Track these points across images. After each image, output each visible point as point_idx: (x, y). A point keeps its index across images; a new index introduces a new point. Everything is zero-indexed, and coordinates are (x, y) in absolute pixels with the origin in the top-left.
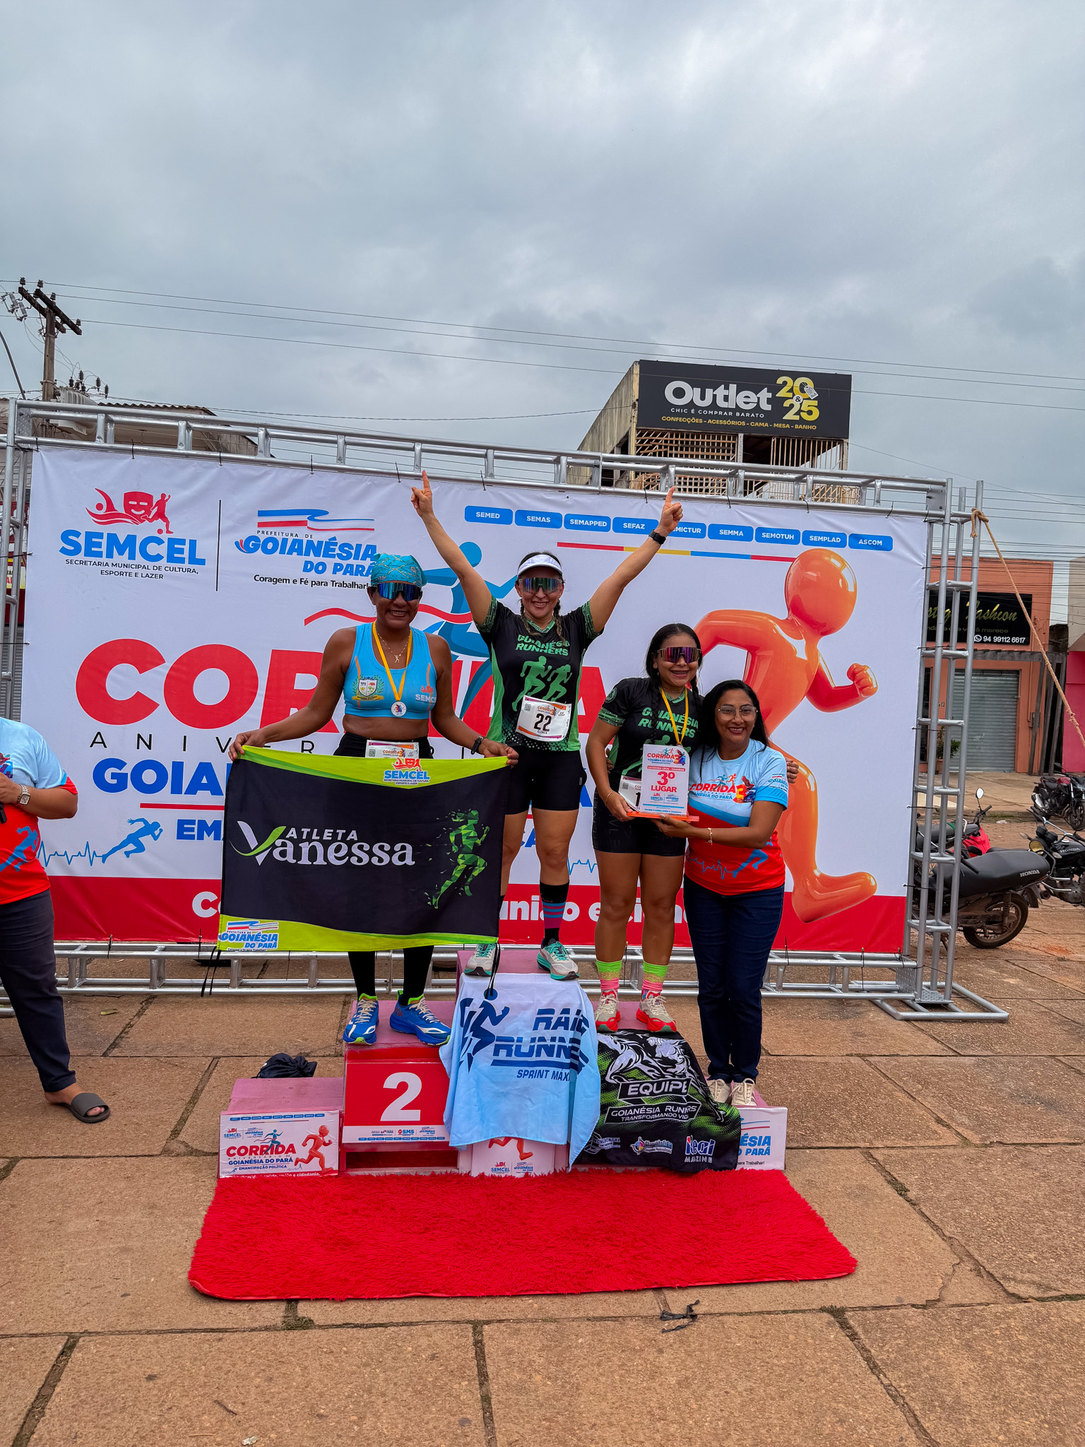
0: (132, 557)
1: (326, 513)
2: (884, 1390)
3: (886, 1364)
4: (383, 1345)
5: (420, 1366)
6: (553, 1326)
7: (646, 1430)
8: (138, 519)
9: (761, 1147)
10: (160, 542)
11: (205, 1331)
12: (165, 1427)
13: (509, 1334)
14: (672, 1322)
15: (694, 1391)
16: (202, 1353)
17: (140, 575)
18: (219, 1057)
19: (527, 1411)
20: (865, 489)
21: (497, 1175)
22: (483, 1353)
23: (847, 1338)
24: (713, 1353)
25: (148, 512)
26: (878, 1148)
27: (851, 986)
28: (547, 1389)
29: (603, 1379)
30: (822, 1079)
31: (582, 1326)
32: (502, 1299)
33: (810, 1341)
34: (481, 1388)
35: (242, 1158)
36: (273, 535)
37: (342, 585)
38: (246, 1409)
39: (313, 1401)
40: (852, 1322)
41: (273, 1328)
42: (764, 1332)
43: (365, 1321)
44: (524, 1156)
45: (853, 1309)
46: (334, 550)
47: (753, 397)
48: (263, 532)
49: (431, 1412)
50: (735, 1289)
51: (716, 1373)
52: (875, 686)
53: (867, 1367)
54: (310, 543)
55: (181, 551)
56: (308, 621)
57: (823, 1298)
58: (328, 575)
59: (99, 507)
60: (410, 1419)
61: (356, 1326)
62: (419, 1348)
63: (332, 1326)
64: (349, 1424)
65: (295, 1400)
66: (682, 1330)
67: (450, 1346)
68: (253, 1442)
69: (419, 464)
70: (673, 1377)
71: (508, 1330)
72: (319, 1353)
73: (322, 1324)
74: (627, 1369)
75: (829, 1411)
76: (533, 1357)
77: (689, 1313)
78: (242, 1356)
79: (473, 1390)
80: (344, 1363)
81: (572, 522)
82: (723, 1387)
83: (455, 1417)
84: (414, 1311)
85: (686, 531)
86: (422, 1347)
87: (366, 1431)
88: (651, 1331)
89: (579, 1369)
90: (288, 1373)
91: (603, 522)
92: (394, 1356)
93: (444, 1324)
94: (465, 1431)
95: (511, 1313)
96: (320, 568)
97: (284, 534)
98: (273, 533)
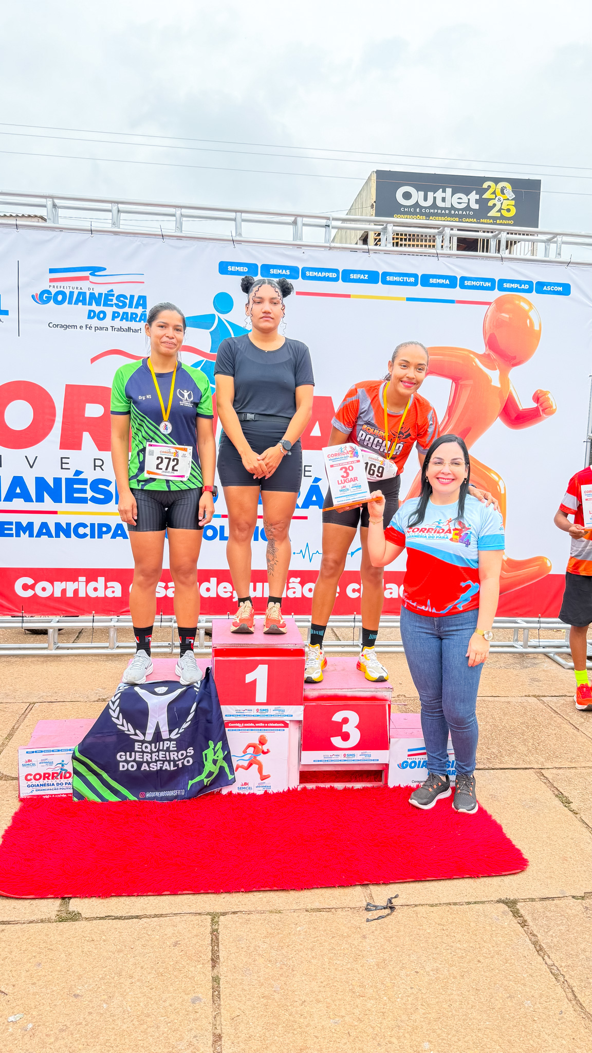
1: (105, 269)
2: (548, 970)
3: (550, 947)
4: (135, 934)
5: (164, 951)
6: (277, 917)
7: (348, 1006)
13: (241, 923)
14: (375, 912)
15: (390, 971)
18: (34, 703)
19: (250, 989)
20: (549, 245)
21: (242, 793)
22: (217, 939)
23: (519, 925)
24: (407, 939)
26: (548, 768)
27: (529, 644)
28: (267, 970)
29: (313, 961)
30: (505, 714)
31: (301, 916)
32: (238, 894)
33: (488, 928)
34: (213, 969)
35: (37, 782)
36: (62, 289)
37: (120, 329)
38: (15, 990)
39: (73, 983)
40: (522, 912)
41: (49, 921)
42: (450, 920)
43: (124, 914)
44: (263, 778)
45: (524, 900)
46: (112, 300)
47: (465, 198)
48: (54, 287)
49: (169, 992)
50: (427, 884)
51: (409, 955)
52: (554, 407)
53: (534, 950)
54: (92, 295)
56: (93, 360)
57: (500, 891)
58: (108, 322)
60: (151, 998)
61: (116, 918)
62: (165, 937)
63: (96, 918)
64: (100, 1002)
65: (58, 982)
66: (383, 919)
67: (190, 934)
68: (18, 1019)
69: (180, 227)
70: (373, 959)
71: (240, 921)
72: (83, 941)
73: (88, 917)
74: (336, 952)
75: (501, 988)
76: (259, 943)
77: (389, 905)
78: (18, 945)
79: (206, 972)
80: (102, 950)
81: (308, 274)
82: (414, 967)
83: (189, 996)
84: (164, 905)
85: (402, 280)
86: (168, 936)
87: (112, 1009)
88: (358, 920)
89: (295, 953)
90: (55, 959)
91: (334, 274)
92: (143, 943)
93: (188, 916)
94: (196, 1008)
95: (243, 906)
96: (101, 316)
97: (71, 288)
98: (62, 287)
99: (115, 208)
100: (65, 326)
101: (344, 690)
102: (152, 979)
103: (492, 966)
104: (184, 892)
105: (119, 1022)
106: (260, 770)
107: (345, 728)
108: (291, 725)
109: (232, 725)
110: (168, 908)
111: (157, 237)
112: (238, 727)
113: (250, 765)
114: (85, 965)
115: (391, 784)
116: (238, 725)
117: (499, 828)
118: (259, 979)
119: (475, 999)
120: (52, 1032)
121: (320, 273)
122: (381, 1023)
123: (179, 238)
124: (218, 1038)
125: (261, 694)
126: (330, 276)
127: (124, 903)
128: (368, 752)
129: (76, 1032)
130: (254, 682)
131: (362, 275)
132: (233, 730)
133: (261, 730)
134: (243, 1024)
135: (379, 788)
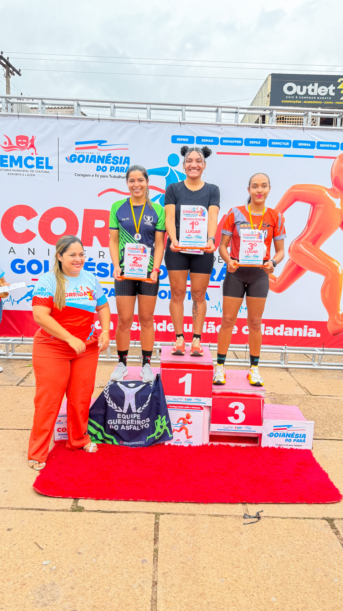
0: (21, 166)
1: (106, 142)
4: (113, 521)
5: (128, 532)
6: (192, 517)
7: (229, 572)
8: (23, 148)
9: (301, 439)
10: (32, 159)
11: (37, 509)
12: (11, 553)
13: (172, 520)
14: (249, 519)
15: (255, 554)
16: (33, 520)
17: (25, 175)
19: (174, 558)
21: (176, 445)
22: (158, 528)
23: (334, 534)
24: (267, 536)
25: (27, 145)
28: (185, 548)
29: (212, 545)
30: (335, 407)
31: (206, 519)
32: (171, 503)
33: (315, 534)
34: (155, 545)
35: (64, 433)
36: (82, 154)
37: (115, 177)
38: (47, 547)
39: (78, 546)
40: (337, 526)
41: (67, 510)
42: (293, 528)
43: (107, 510)
44: (188, 437)
45: (339, 519)
46: (110, 160)
47: (326, 89)
48: (78, 152)
49: (130, 555)
50: (281, 506)
51: (267, 546)
53: (342, 549)
54: (99, 157)
55: (42, 163)
56: (99, 195)
57: (324, 513)
58: (108, 172)
59: (5, 143)
60: (119, 558)
61: (103, 512)
62: (129, 524)
63: (92, 511)
64: (92, 558)
65: (70, 545)
66: (253, 524)
67: (143, 524)
68: (48, 563)
69: (149, 115)
70: (246, 546)
71: (171, 518)
72: (84, 523)
73: (88, 510)
74: (225, 541)
75: (320, 570)
76: (181, 532)
77: (257, 516)
78: (50, 522)
79: (151, 546)
80: (94, 529)
81: (224, 141)
82: (270, 553)
83: (140, 559)
84: (130, 506)
85: (281, 144)
86: (131, 524)
87: (98, 562)
88: (238, 523)
89: (201, 539)
90: (69, 532)
91: (240, 141)
92: (117, 527)
93: (142, 513)
94: (144, 566)
95: (174, 510)
96: (104, 169)
97: (87, 153)
98: (82, 153)
99: (112, 105)
100: (84, 175)
101: (236, 390)
102: (121, 548)
103: (316, 556)
104: (141, 500)
105: (101, 570)
106: (187, 433)
107: (236, 412)
108: (205, 409)
109: (171, 407)
110: (131, 508)
111: (136, 122)
112: (174, 408)
113: (181, 430)
114: (85, 537)
115: (263, 446)
116: (175, 407)
117: (326, 475)
118: (180, 552)
119: (304, 575)
120: (65, 572)
121: (231, 141)
122: (248, 584)
123: (149, 122)
124: (155, 583)
125: (188, 390)
126: (237, 143)
127: (107, 504)
128: (250, 426)
129: (78, 573)
130: (184, 383)
131: (257, 142)
132: (171, 410)
133: (187, 410)
134: (169, 577)
135: (255, 447)
